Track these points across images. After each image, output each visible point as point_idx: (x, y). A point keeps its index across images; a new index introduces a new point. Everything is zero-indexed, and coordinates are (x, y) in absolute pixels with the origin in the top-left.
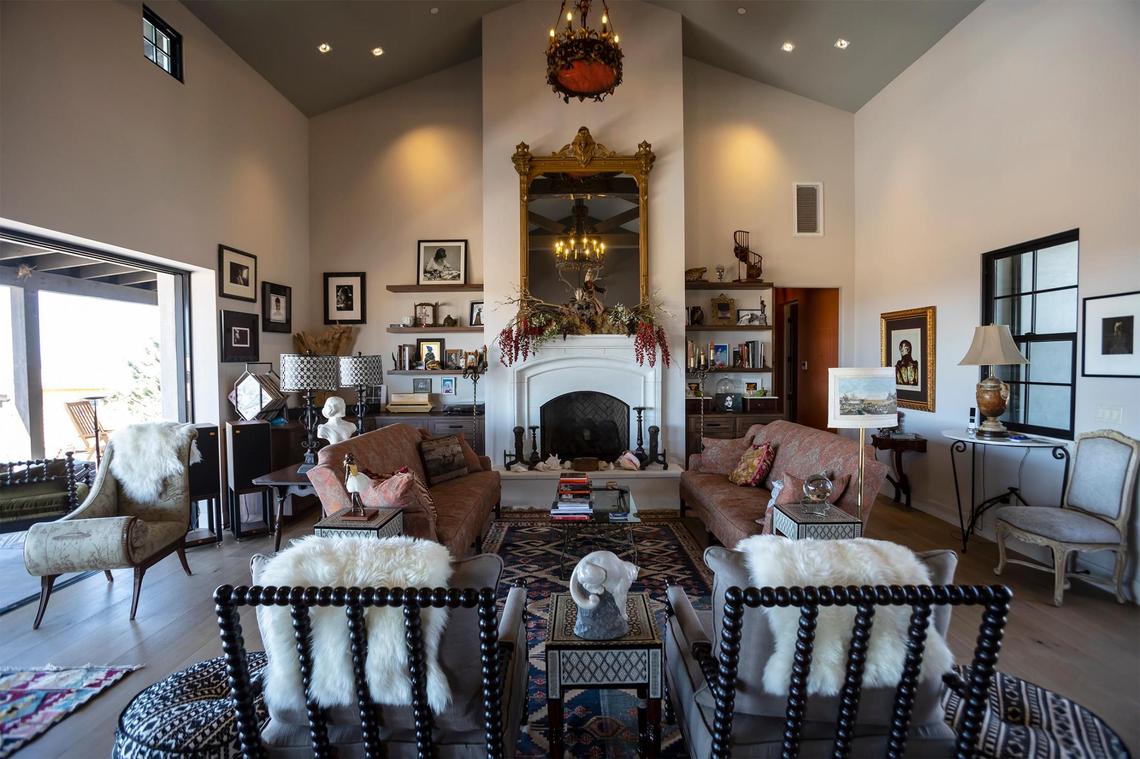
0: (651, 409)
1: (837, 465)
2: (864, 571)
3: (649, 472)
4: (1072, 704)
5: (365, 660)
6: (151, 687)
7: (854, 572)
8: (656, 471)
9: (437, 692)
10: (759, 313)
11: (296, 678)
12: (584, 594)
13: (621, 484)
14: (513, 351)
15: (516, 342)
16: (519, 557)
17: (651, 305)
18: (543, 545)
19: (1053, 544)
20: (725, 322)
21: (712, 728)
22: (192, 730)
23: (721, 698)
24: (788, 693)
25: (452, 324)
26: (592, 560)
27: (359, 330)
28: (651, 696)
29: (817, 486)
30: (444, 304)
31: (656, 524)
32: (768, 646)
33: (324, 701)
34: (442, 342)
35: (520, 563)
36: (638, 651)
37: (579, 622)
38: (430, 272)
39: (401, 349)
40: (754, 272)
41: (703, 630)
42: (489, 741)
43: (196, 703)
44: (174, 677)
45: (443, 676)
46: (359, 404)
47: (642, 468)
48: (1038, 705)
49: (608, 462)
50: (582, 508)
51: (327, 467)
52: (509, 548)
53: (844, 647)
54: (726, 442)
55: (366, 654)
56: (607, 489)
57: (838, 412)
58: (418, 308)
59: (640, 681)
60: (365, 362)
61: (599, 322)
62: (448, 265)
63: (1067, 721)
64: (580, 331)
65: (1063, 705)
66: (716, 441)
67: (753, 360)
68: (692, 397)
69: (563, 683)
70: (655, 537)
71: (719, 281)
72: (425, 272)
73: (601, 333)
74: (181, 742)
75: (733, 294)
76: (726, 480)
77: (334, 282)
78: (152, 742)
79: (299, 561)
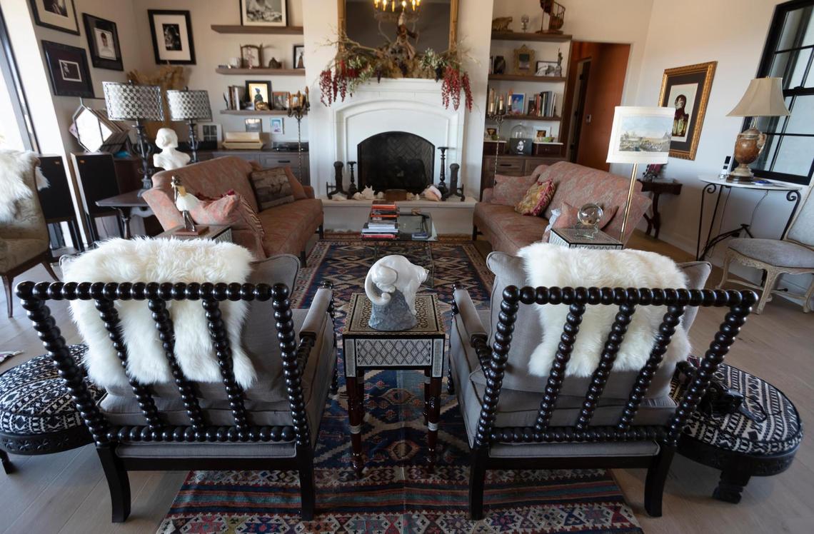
0: (453, 149)
1: (608, 198)
2: (630, 277)
3: (448, 203)
4: (763, 381)
5: (174, 346)
6: (14, 368)
7: (620, 277)
8: (454, 202)
9: (243, 372)
10: (555, 65)
11: (115, 361)
12: (377, 292)
13: (424, 211)
14: (332, 92)
15: (335, 83)
16: (337, 269)
17: (459, 51)
18: (357, 260)
19: (768, 268)
20: (524, 72)
21: (482, 400)
22: (48, 401)
23: (491, 378)
24: (549, 375)
25: (277, 66)
26: (385, 262)
27: (190, 71)
28: (434, 376)
29: (589, 213)
30: (268, 47)
31: (452, 245)
32: (537, 337)
33: (144, 379)
34: (269, 84)
35: (337, 273)
36: (424, 340)
37: (373, 315)
38: (252, 13)
39: (231, 89)
40: (556, 23)
41: (482, 324)
42: (293, 410)
43: (52, 380)
44: (33, 360)
45: (247, 359)
46: (191, 137)
47: (443, 199)
48: (738, 383)
49: (415, 194)
50: (389, 229)
51: (160, 190)
52: (329, 262)
53: (602, 339)
54: (515, 179)
55: (174, 341)
56: (412, 215)
57: (618, 147)
58: (244, 50)
59: (425, 364)
60: (192, 96)
61: (410, 66)
62: (270, 6)
63: (758, 394)
64: (393, 74)
65: (757, 383)
66: (507, 178)
67: (546, 109)
68: (489, 140)
69: (358, 365)
70: (450, 256)
71: (523, 31)
72: (248, 12)
73: (412, 77)
74: (39, 409)
75: (535, 46)
76: (513, 210)
77: (160, 20)
78: (14, 409)
79: (102, 260)
